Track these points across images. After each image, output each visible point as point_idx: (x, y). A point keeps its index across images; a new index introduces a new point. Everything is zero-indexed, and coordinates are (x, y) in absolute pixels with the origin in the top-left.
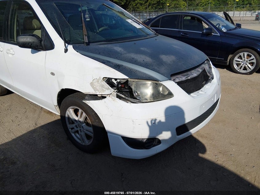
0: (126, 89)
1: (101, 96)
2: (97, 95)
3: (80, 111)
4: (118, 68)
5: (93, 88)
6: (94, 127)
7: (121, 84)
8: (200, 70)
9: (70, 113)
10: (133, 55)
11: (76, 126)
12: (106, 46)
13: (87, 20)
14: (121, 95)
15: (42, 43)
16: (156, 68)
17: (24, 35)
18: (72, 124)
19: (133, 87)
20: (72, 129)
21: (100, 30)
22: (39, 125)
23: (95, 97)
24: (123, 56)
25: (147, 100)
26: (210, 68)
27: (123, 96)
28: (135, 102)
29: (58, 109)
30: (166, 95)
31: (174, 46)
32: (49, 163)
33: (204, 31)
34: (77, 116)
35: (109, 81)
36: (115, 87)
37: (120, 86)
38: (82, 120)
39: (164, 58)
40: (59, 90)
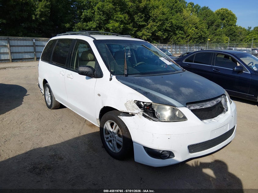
0: (151, 110)
1: (131, 114)
2: (128, 113)
3: (115, 124)
4: (146, 94)
5: (126, 107)
6: (124, 138)
7: (147, 106)
8: (215, 102)
9: (107, 125)
10: (158, 86)
11: (110, 136)
12: (139, 78)
13: (129, 56)
14: (146, 114)
15: (95, 72)
16: (175, 97)
17: (83, 66)
18: (108, 134)
19: (155, 109)
20: (107, 138)
21: (138, 64)
22: (82, 134)
23: (127, 114)
24: (151, 86)
25: (165, 120)
26: (226, 101)
27: (147, 115)
28: (156, 120)
29: (99, 122)
30: (181, 118)
31: (195, 81)
32: (87, 162)
33: (235, 69)
34: (112, 128)
35: (138, 103)
36: (142, 108)
37: (146, 107)
38: (115, 131)
39: (184, 90)
40: (102, 107)
